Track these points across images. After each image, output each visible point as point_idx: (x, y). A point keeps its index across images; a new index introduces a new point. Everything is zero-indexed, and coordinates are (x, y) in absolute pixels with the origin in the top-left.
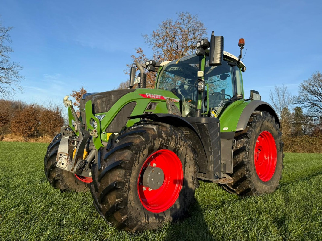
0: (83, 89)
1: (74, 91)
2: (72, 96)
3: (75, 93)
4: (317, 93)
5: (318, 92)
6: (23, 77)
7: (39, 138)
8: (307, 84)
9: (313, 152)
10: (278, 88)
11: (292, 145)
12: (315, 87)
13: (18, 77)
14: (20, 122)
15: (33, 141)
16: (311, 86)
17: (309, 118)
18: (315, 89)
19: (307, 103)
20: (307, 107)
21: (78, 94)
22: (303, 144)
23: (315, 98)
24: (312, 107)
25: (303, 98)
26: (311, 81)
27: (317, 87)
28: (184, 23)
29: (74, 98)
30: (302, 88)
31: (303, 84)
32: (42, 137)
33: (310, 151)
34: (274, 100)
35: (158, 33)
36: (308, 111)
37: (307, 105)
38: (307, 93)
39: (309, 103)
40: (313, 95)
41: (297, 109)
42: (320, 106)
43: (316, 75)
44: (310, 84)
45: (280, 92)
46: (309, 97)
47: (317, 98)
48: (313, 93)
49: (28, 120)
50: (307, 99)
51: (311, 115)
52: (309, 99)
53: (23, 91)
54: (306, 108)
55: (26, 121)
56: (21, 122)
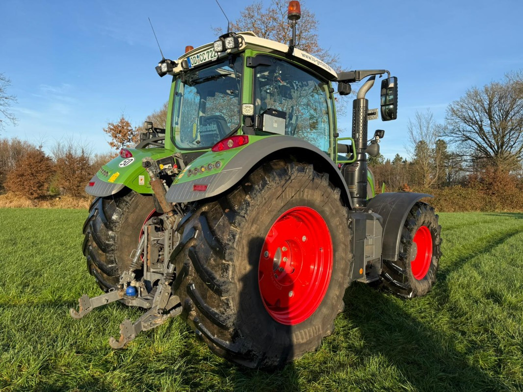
0: (123, 119)
1: (109, 124)
2: (106, 131)
3: (112, 127)
4: (472, 120)
5: (474, 119)
6: (13, 98)
7: (54, 200)
8: (458, 107)
9: (467, 210)
10: (420, 114)
11: (439, 200)
12: (470, 112)
13: (6, 98)
14: (22, 175)
15: (46, 205)
16: (464, 110)
17: (459, 159)
18: (470, 114)
19: (458, 136)
20: (456, 141)
21: (116, 127)
22: (454, 198)
23: (469, 128)
24: (463, 141)
25: (452, 127)
26: (464, 102)
27: (472, 110)
28: (281, 10)
29: (110, 134)
30: (450, 113)
31: (453, 106)
32: (60, 198)
33: (463, 208)
34: (414, 133)
35: (238, 25)
36: (458, 147)
37: (457, 139)
38: (457, 120)
39: (460, 136)
40: (465, 123)
41: (440, 143)
42: (475, 140)
43: (472, 93)
44: (462, 106)
45: (423, 120)
46: (461, 127)
47: (472, 128)
48: (465, 120)
49: (37, 172)
50: (457, 129)
51: (461, 154)
52: (461, 130)
53: (16, 122)
54: (455, 143)
55: (32, 174)
56: (26, 176)
